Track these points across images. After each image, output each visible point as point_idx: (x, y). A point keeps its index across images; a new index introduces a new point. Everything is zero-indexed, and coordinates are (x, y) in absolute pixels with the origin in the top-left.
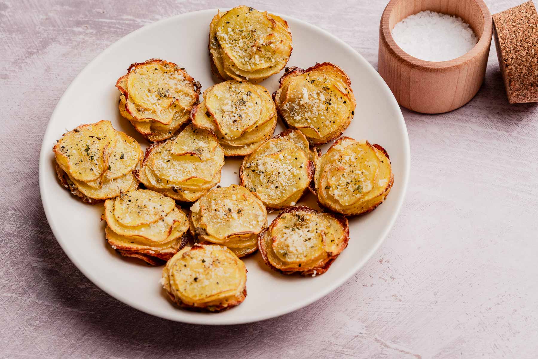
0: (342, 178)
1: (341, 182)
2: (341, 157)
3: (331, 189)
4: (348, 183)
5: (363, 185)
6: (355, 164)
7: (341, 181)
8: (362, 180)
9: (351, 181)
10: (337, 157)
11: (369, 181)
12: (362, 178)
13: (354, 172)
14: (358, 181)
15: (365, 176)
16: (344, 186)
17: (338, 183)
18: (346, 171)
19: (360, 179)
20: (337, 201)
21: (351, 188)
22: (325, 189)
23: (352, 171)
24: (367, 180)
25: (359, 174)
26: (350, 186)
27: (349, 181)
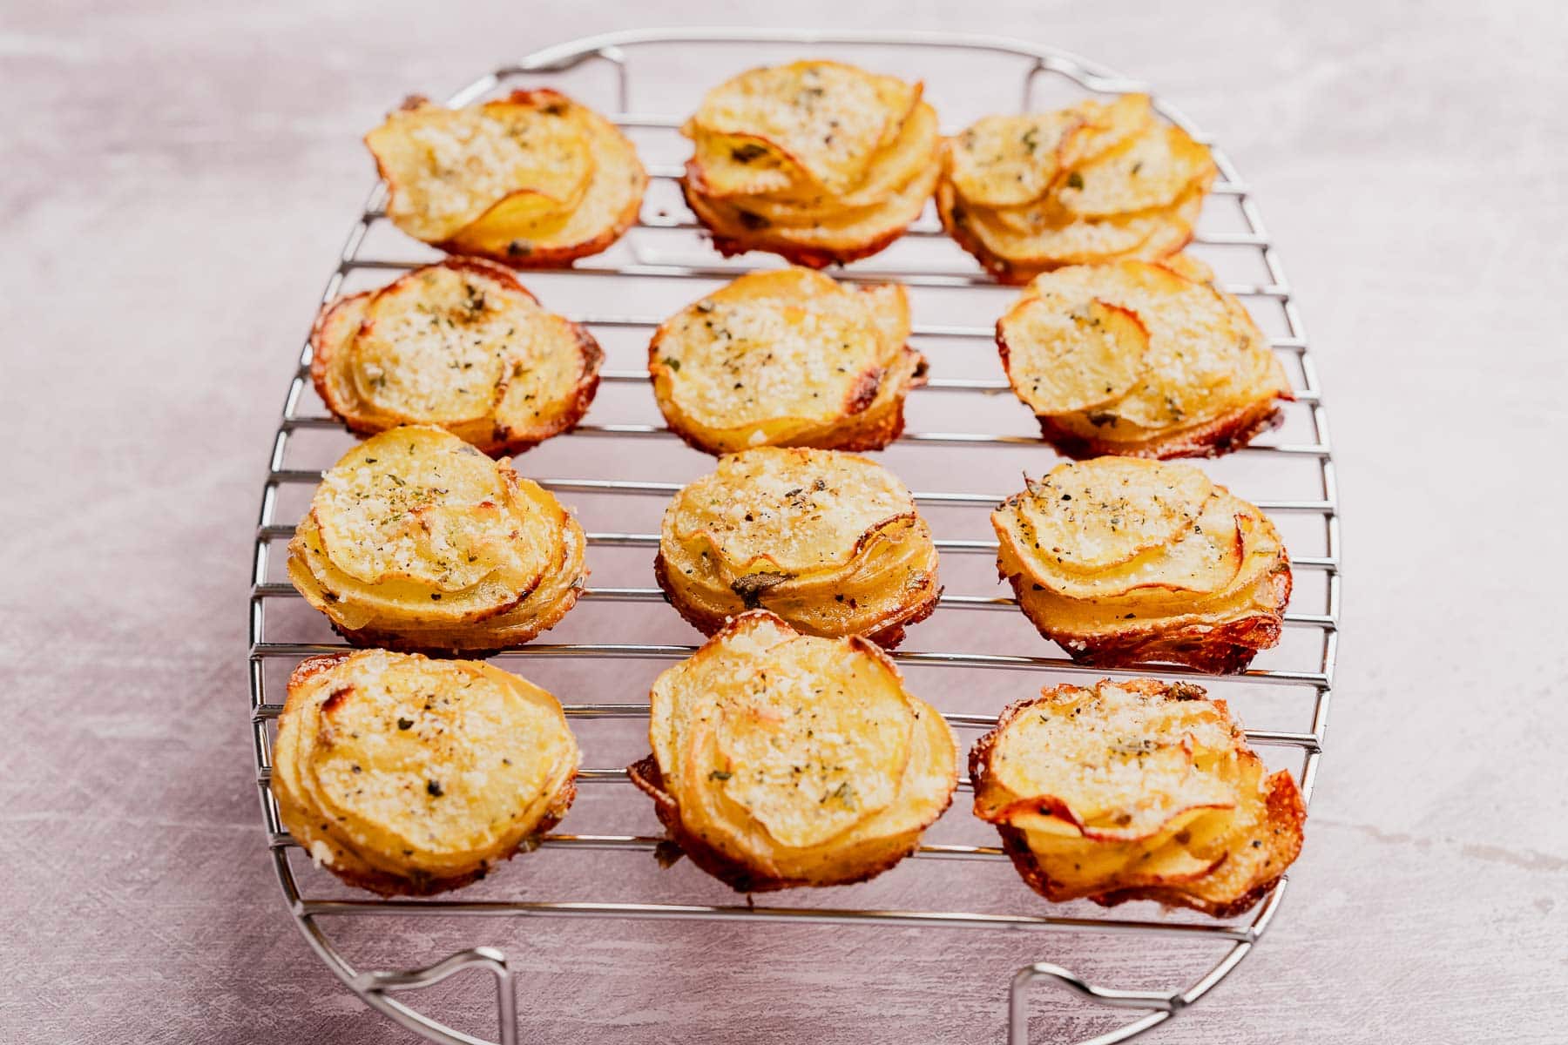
0: (772, 749)
1: (769, 763)
2: (763, 677)
3: (732, 782)
4: (797, 770)
5: (857, 784)
6: (816, 709)
7: (771, 759)
8: (850, 765)
9: (808, 767)
10: (744, 674)
11: (882, 775)
12: (849, 758)
13: (816, 735)
14: (836, 769)
15: (862, 753)
16: (784, 776)
17: (756, 765)
18: (786, 726)
19: (841, 761)
20: (756, 827)
21: (811, 790)
22: (711, 778)
23: (805, 732)
24: (870, 770)
25: (833, 746)
26: (804, 780)
27: (801, 764)
